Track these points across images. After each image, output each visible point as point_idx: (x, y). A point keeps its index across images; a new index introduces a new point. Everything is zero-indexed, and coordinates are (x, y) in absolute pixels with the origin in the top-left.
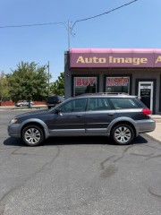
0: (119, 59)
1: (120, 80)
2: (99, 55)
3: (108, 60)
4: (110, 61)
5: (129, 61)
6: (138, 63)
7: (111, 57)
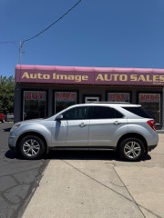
0: (62, 76)
1: (68, 96)
2: (43, 72)
3: (52, 76)
4: (54, 78)
5: (71, 78)
6: (80, 80)
7: (54, 75)
